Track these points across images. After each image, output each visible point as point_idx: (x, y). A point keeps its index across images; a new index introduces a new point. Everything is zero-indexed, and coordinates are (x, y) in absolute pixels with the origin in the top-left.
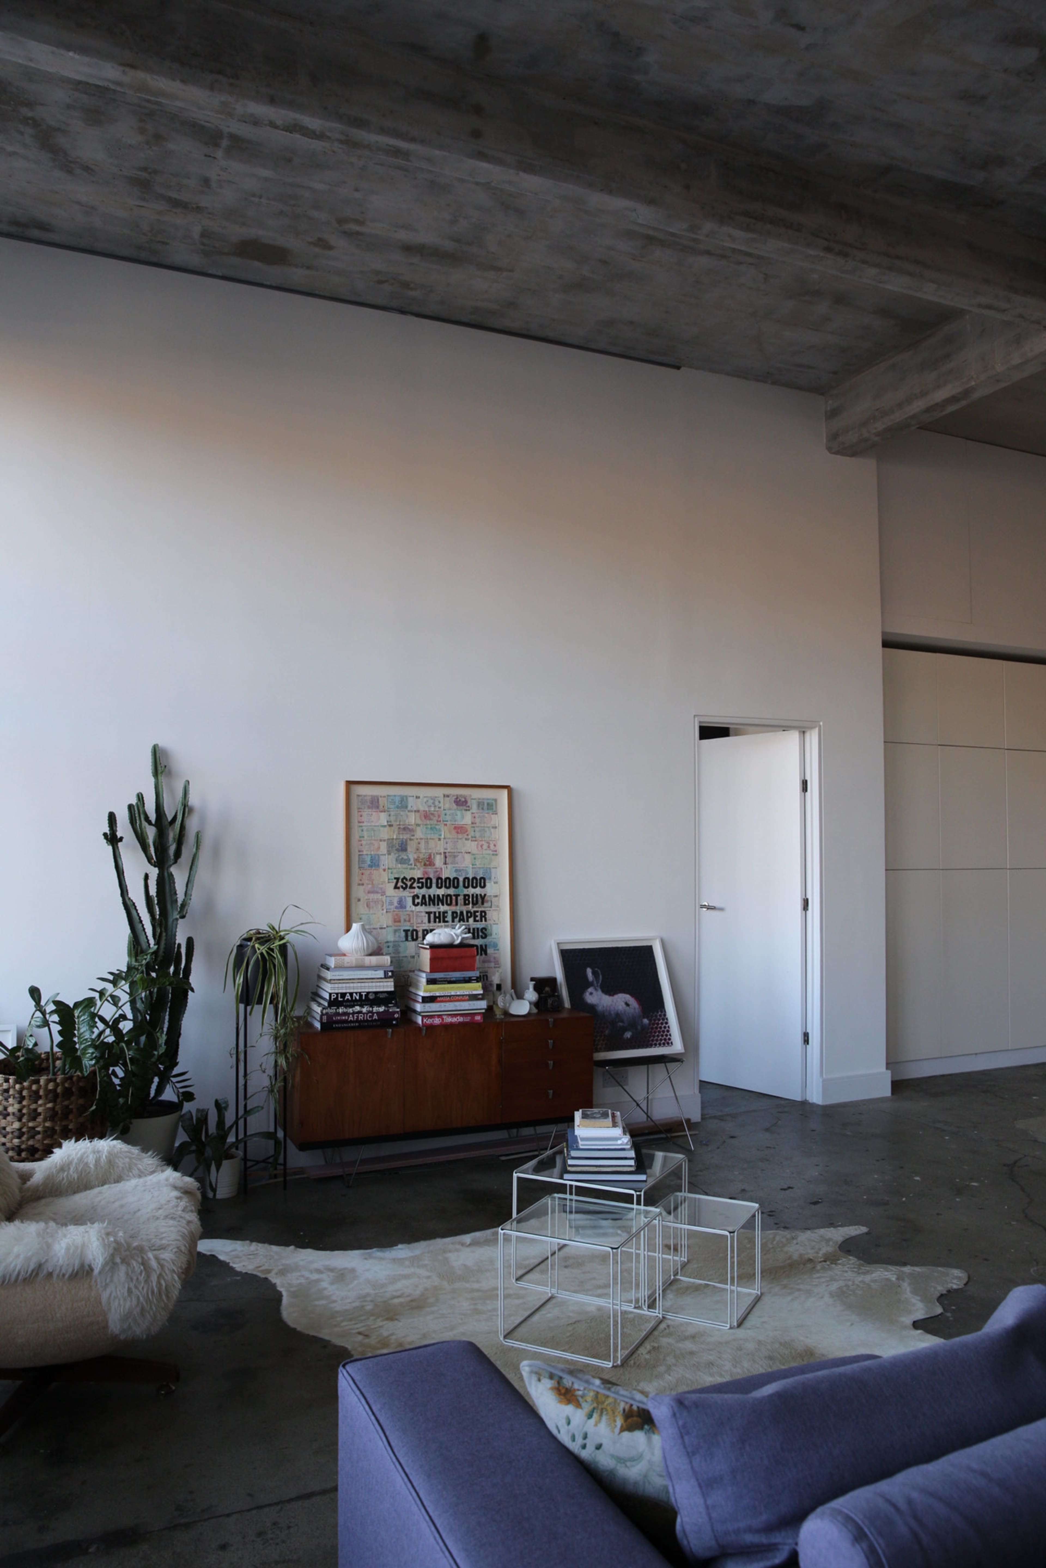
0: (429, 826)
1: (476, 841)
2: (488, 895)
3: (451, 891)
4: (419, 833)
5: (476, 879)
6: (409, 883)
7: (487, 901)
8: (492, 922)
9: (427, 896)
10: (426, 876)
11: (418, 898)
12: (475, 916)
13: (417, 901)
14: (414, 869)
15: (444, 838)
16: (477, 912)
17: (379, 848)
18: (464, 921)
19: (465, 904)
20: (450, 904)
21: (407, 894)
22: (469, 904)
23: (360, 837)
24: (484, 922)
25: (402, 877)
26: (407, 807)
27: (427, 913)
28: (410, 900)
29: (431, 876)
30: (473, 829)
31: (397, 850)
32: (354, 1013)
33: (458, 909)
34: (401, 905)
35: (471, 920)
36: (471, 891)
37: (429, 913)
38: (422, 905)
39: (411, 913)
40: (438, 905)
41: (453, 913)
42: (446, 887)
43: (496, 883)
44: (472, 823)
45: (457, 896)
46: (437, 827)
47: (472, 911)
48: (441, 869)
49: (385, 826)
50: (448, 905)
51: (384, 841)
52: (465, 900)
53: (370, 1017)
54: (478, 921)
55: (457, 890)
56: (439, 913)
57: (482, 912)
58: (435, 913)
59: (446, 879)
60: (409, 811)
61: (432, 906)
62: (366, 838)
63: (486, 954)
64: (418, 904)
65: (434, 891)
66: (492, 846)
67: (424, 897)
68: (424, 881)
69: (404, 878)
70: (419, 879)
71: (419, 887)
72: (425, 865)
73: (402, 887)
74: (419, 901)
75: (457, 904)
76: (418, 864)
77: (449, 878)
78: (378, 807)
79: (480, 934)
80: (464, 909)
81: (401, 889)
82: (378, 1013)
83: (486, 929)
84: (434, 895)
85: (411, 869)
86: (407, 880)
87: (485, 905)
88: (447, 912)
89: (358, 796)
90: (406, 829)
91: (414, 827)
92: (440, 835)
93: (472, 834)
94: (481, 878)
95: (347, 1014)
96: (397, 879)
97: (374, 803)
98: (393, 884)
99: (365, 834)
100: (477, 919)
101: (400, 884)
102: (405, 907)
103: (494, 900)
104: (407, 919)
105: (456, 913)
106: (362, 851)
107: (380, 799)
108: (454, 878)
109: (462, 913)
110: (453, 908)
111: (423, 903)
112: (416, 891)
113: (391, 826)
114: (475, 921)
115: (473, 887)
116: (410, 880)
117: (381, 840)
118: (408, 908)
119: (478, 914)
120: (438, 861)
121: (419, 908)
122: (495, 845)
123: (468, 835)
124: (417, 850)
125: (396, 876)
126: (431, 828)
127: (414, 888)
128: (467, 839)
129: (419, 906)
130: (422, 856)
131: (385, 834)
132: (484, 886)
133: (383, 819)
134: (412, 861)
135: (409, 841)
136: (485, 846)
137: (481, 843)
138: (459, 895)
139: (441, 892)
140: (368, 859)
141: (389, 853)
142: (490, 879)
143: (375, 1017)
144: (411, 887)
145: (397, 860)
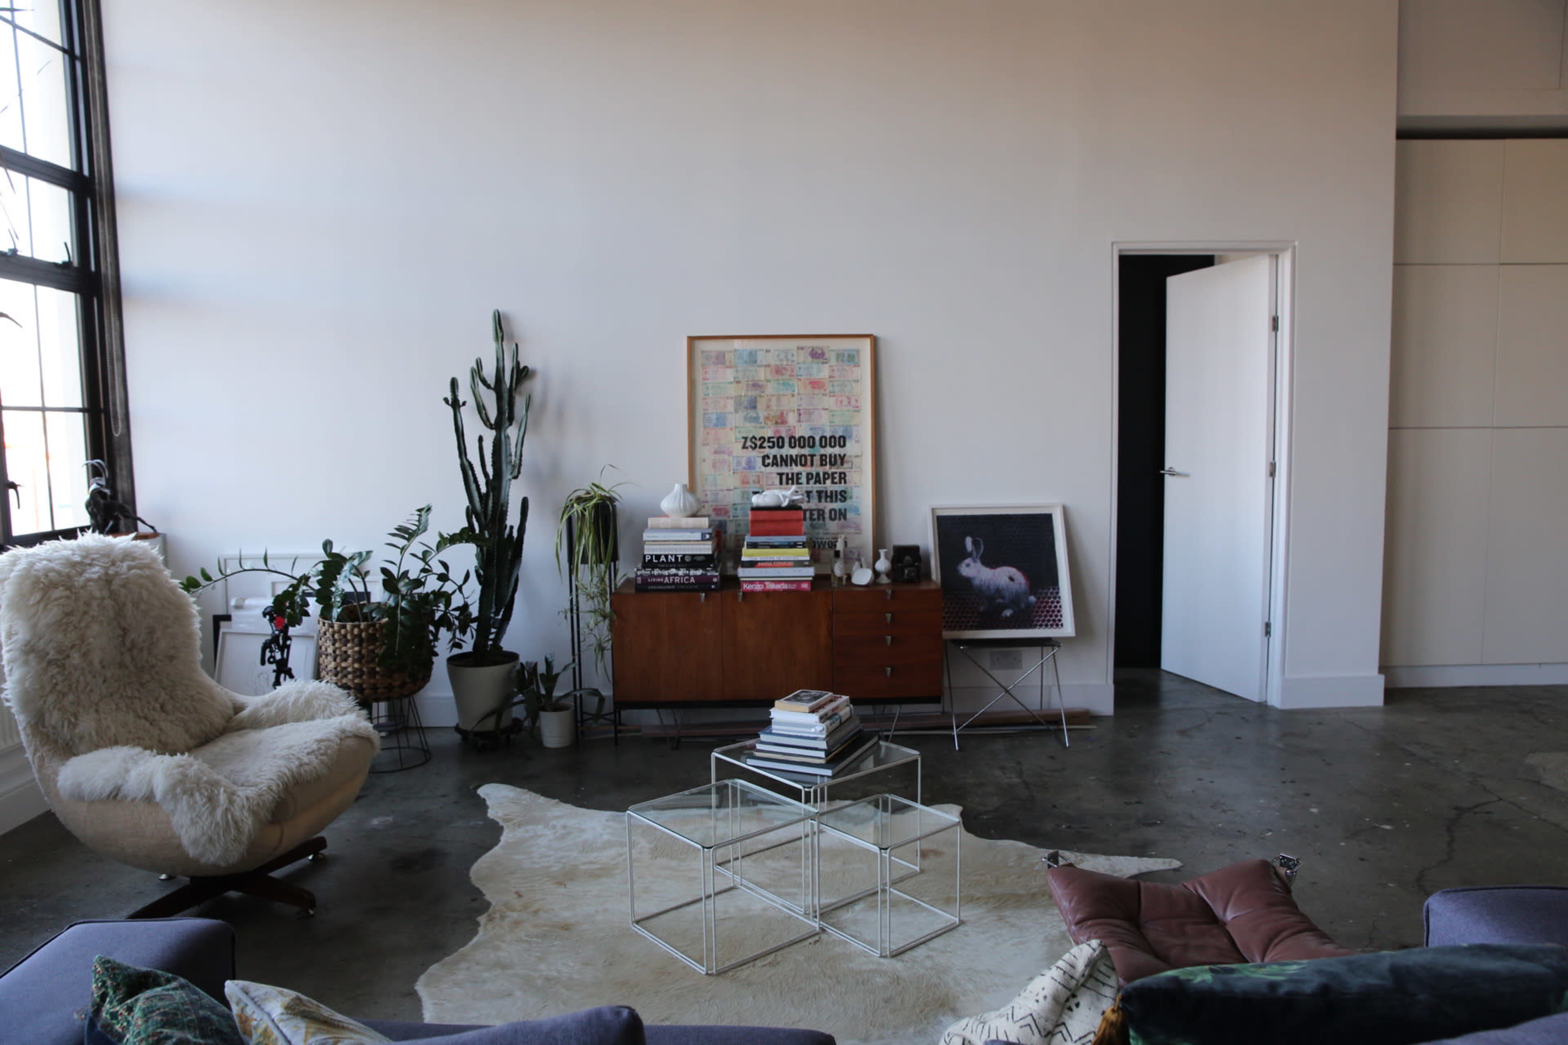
0: (781, 382)
1: (834, 396)
2: (848, 455)
3: (806, 451)
4: (770, 389)
5: (835, 438)
6: (758, 443)
7: (848, 462)
8: (853, 485)
9: (778, 457)
10: (778, 435)
11: (769, 458)
12: (833, 478)
13: (767, 461)
14: (764, 427)
15: (798, 394)
16: (836, 473)
17: (725, 406)
18: (820, 483)
19: (822, 465)
20: (805, 465)
21: (756, 455)
22: (826, 465)
23: (705, 395)
24: (843, 484)
25: (751, 436)
26: (755, 362)
27: (778, 474)
28: (760, 460)
29: (783, 435)
30: (831, 384)
31: (746, 408)
32: (669, 576)
33: (814, 470)
34: (750, 465)
35: (829, 482)
36: (829, 451)
37: (781, 475)
38: (772, 466)
39: (761, 475)
40: (791, 465)
41: (808, 474)
42: (800, 446)
43: (858, 442)
44: (830, 377)
45: (812, 456)
46: (791, 382)
47: (830, 472)
48: (795, 427)
49: (731, 383)
50: (801, 465)
51: (731, 398)
52: (822, 460)
53: (687, 580)
54: (836, 483)
55: (812, 449)
56: (793, 474)
57: (841, 473)
58: (787, 474)
59: (800, 438)
60: (758, 366)
61: (784, 466)
62: (711, 395)
63: (845, 518)
64: (769, 464)
65: (787, 451)
66: (853, 402)
67: (775, 457)
68: (775, 440)
69: (754, 437)
70: (769, 438)
71: (769, 447)
72: (777, 423)
73: (751, 446)
74: (770, 461)
75: (812, 465)
76: (769, 423)
77: (804, 438)
78: (724, 363)
79: (839, 497)
80: (821, 470)
81: (750, 449)
82: (695, 577)
83: (845, 492)
84: (787, 456)
85: (761, 427)
86: (756, 439)
87: (845, 465)
88: (801, 474)
89: (703, 352)
90: (756, 385)
91: (764, 383)
92: (794, 391)
93: (831, 389)
94: (840, 437)
95: (663, 576)
96: (746, 438)
97: (720, 359)
98: (741, 444)
99: (710, 392)
100: (835, 481)
101: (749, 444)
102: (754, 468)
103: (855, 460)
104: (757, 481)
105: (812, 475)
106: (707, 410)
107: (726, 355)
108: (809, 437)
109: (818, 474)
110: (808, 469)
111: (775, 463)
112: (767, 451)
113: (738, 382)
114: (833, 482)
115: (831, 446)
116: (760, 439)
117: (728, 398)
118: (757, 470)
119: (837, 476)
120: (792, 419)
121: (769, 469)
122: (857, 401)
123: (825, 390)
124: (768, 407)
125: (745, 435)
126: (783, 384)
127: (765, 448)
128: (824, 395)
129: (770, 468)
130: (772, 414)
131: (732, 391)
132: (844, 445)
133: (730, 375)
134: (762, 420)
135: (758, 399)
136: (845, 402)
137: (840, 399)
138: (815, 455)
139: (795, 452)
140: (714, 417)
141: (736, 411)
142: (850, 437)
143: (692, 580)
144: (761, 447)
145: (745, 419)
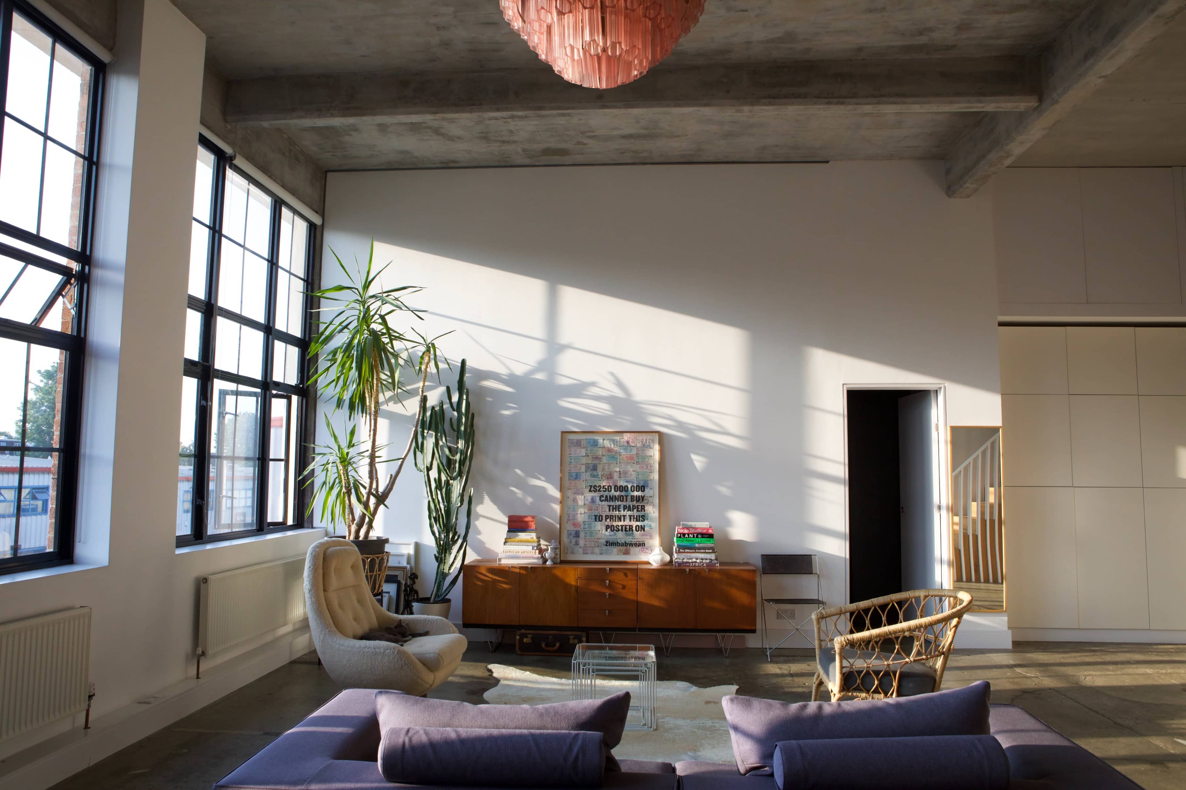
0: (611, 456)
1: (639, 464)
2: (646, 496)
3: (623, 493)
4: (604, 460)
5: (639, 487)
6: (598, 489)
7: (646, 500)
8: (648, 512)
9: (608, 496)
10: (608, 485)
11: (603, 497)
12: (638, 508)
13: (602, 499)
14: (601, 480)
15: (620, 463)
16: (639, 506)
17: (580, 469)
18: (631, 511)
19: (632, 501)
20: (623, 501)
21: (597, 495)
22: (634, 501)
23: (570, 462)
24: (643, 512)
25: (594, 485)
26: (597, 445)
27: (608, 506)
28: (598, 498)
29: (611, 485)
30: (637, 457)
31: (592, 470)
33: (627, 504)
34: (593, 501)
35: (635, 510)
36: (636, 493)
37: (609, 506)
38: (605, 501)
39: (599, 506)
40: (615, 501)
41: (624, 506)
42: (620, 491)
43: (651, 489)
44: (637, 454)
45: (627, 496)
46: (615, 456)
47: (636, 505)
48: (617, 480)
49: (584, 456)
50: (621, 501)
51: (584, 464)
52: (632, 499)
54: (639, 511)
55: (626, 493)
56: (616, 506)
57: (642, 506)
58: (613, 506)
59: (620, 486)
60: (599, 448)
61: (611, 502)
62: (573, 463)
63: (644, 531)
64: (603, 500)
65: (613, 493)
66: (649, 467)
67: (606, 496)
68: (607, 487)
69: (595, 486)
70: (603, 486)
71: (604, 491)
72: (608, 478)
73: (594, 491)
74: (604, 499)
75: (626, 501)
76: (604, 478)
77: (622, 486)
78: (580, 446)
79: (641, 519)
80: (631, 504)
81: (593, 492)
83: (644, 516)
84: (613, 496)
85: (599, 480)
86: (596, 487)
87: (644, 502)
88: (620, 506)
89: (569, 439)
90: (597, 458)
91: (601, 457)
92: (617, 461)
93: (637, 460)
94: (642, 486)
96: (591, 486)
97: (578, 444)
98: (589, 489)
99: (573, 461)
100: (639, 510)
101: (592, 489)
102: (595, 502)
103: (650, 499)
104: (596, 509)
105: (626, 506)
106: (571, 470)
107: (582, 441)
108: (625, 486)
109: (629, 506)
110: (624, 503)
111: (606, 500)
112: (602, 493)
113: (588, 456)
114: (638, 511)
115: (637, 491)
116: (599, 487)
117: (582, 464)
118: (597, 503)
119: (640, 507)
120: (616, 476)
121: (603, 503)
122: (651, 467)
123: (634, 461)
124: (603, 469)
125: (590, 485)
126: (612, 457)
127: (601, 491)
128: (634, 463)
129: (604, 502)
130: (606, 473)
131: (584, 461)
132: (644, 491)
133: (583, 452)
134: (600, 476)
135: (598, 465)
136: (645, 467)
137: (642, 465)
138: (628, 496)
139: (617, 494)
140: (574, 475)
141: (586, 471)
142: (647, 486)
144: (599, 491)
145: (591, 475)
